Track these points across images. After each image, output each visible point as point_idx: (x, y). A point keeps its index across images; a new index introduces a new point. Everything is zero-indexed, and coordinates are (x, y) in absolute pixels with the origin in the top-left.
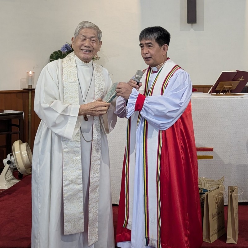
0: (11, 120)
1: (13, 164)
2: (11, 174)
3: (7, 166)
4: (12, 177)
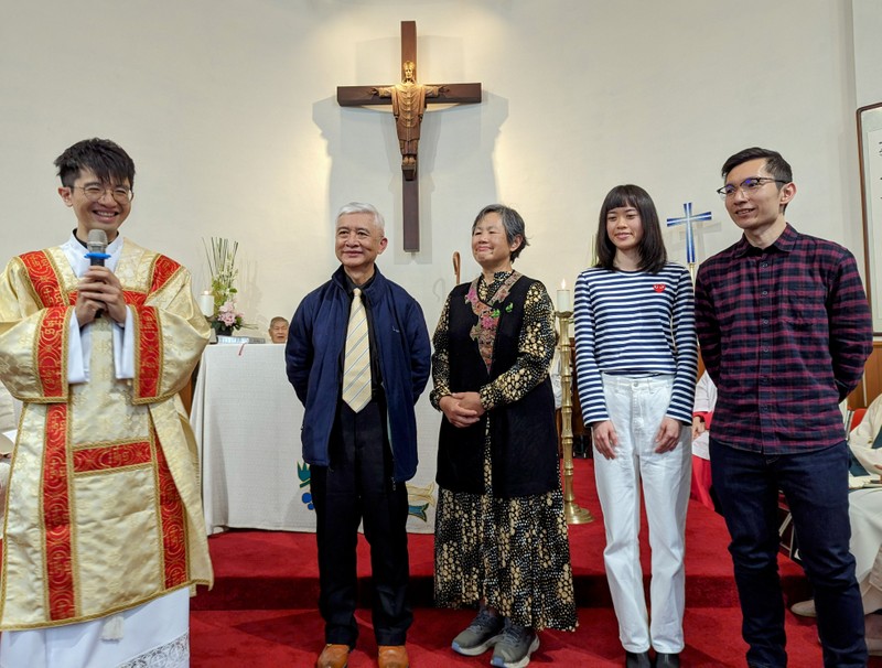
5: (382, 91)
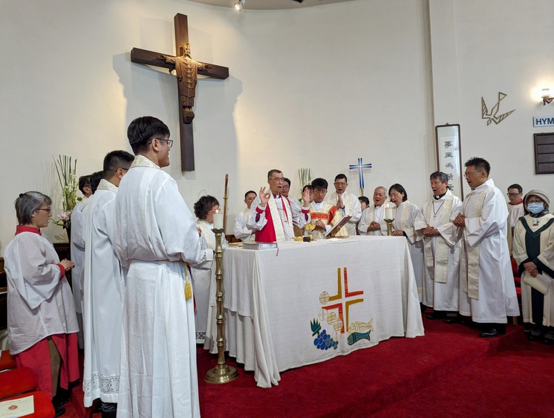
5: (169, 60)
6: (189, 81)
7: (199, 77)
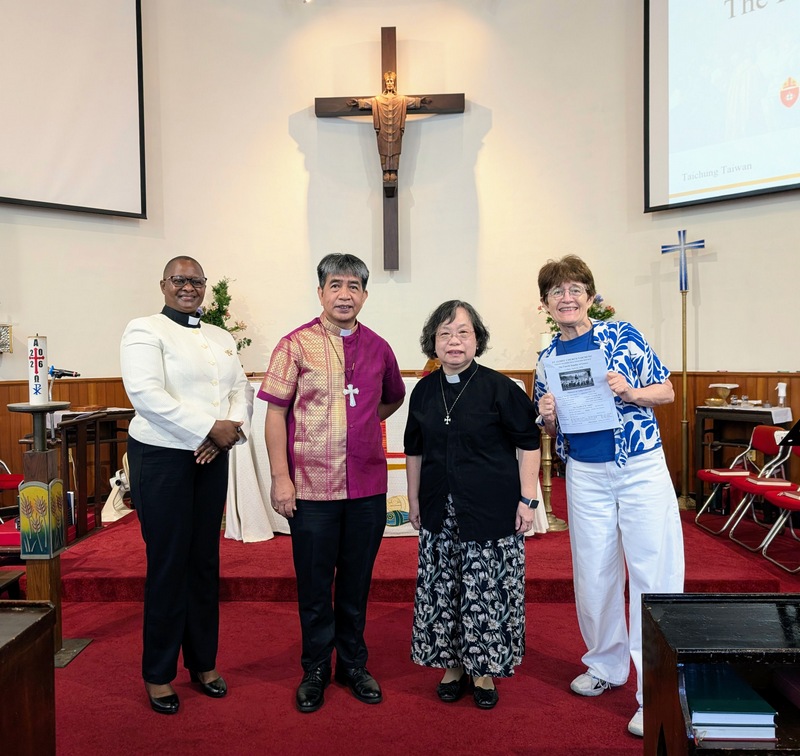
0: (115, 422)
1: (124, 485)
2: (121, 501)
3: (115, 488)
4: (123, 505)
5: (362, 103)
6: (390, 131)
7: (410, 118)
